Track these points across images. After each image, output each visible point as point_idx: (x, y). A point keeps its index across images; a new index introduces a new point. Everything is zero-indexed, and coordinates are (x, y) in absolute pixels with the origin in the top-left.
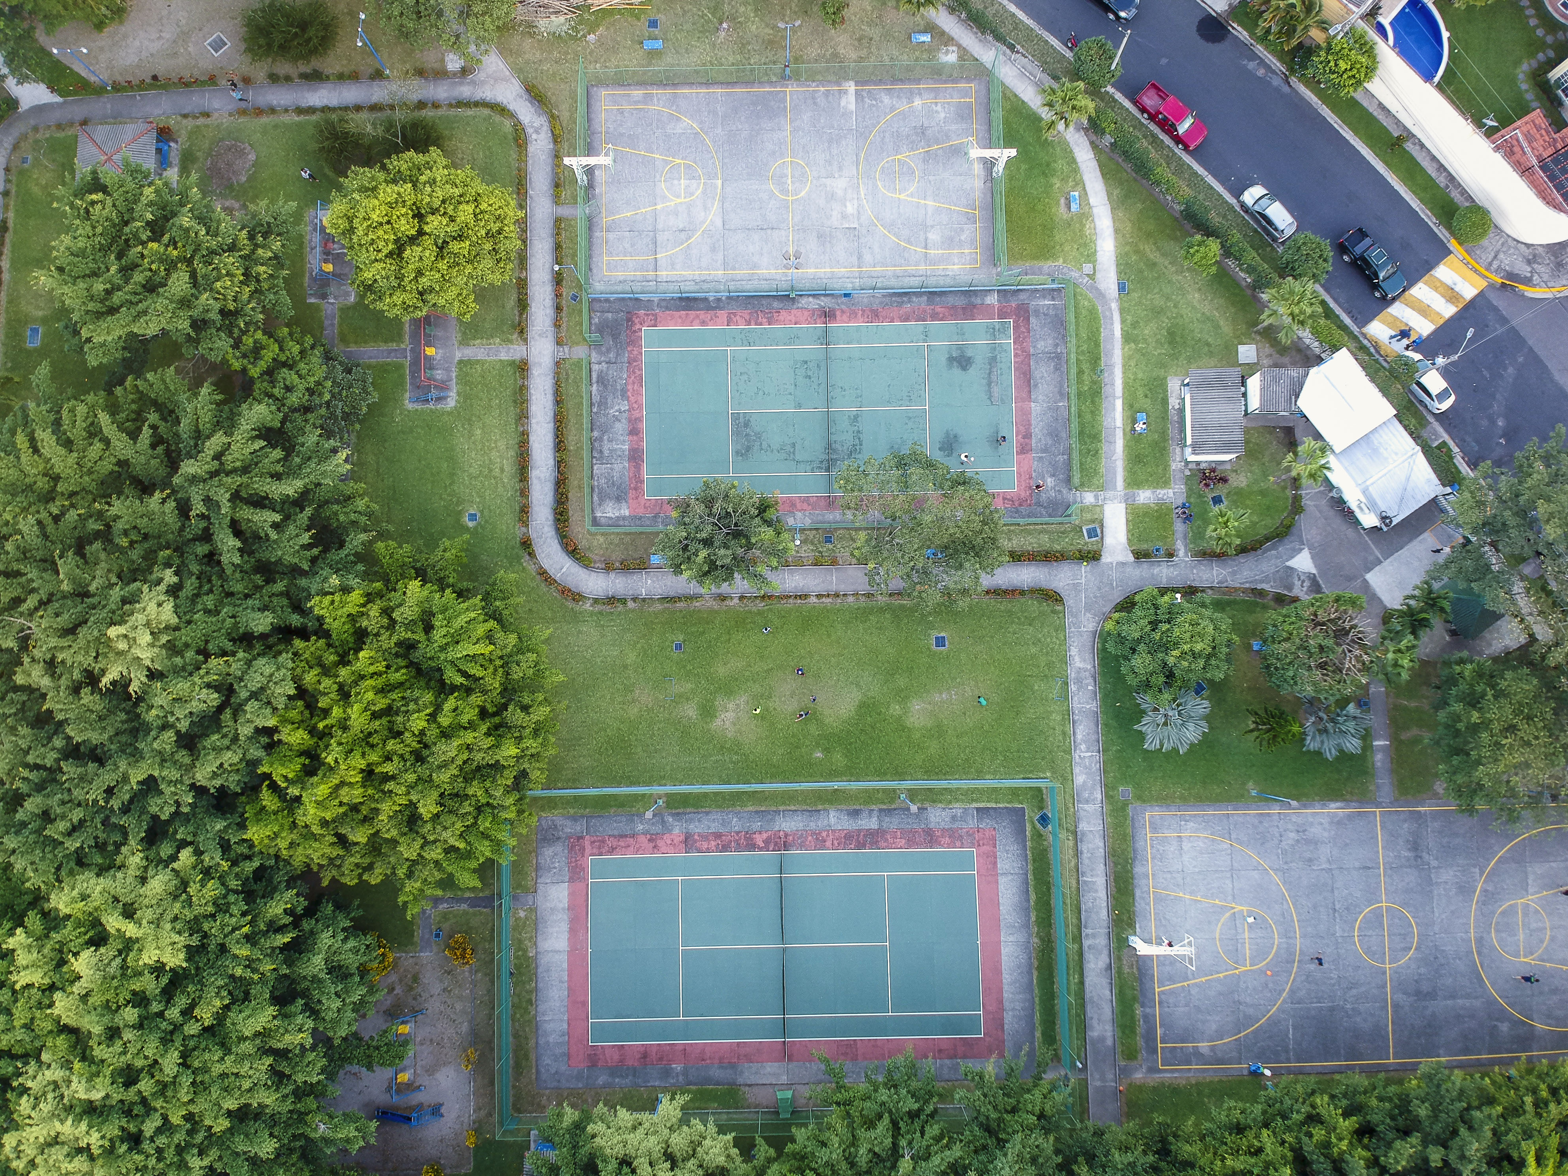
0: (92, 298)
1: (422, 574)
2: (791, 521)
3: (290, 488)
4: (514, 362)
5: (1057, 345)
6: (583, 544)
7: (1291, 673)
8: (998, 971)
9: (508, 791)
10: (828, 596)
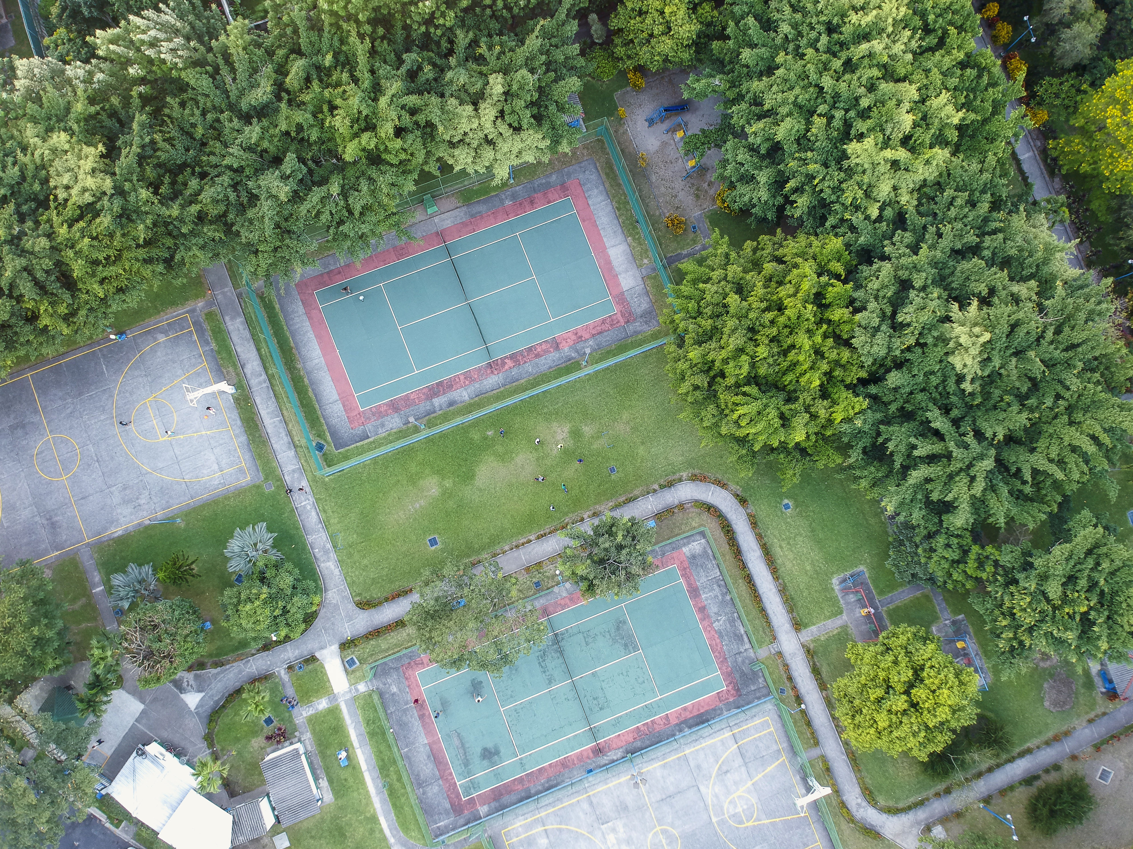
0: (1107, 555)
1: (801, 450)
2: (568, 586)
3: (916, 476)
4: (805, 627)
5: (424, 794)
6: (705, 516)
7: (176, 613)
8: (319, 337)
9: (686, 331)
10: (523, 544)
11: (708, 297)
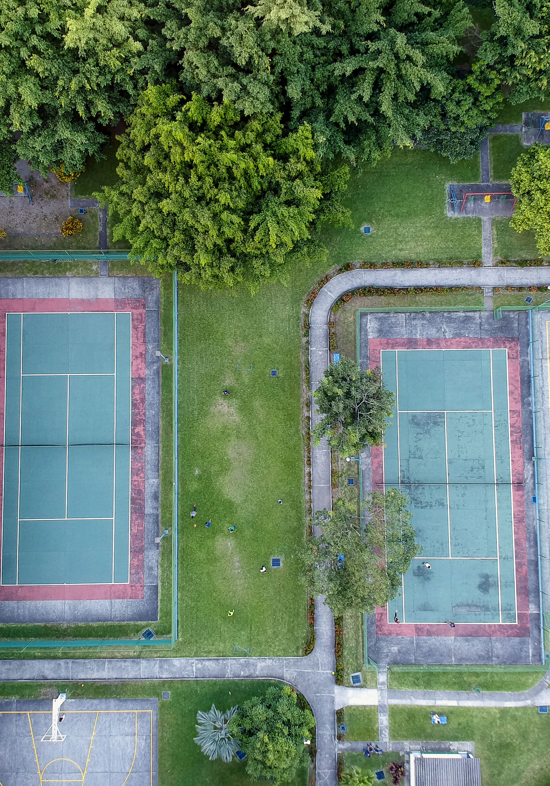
1: (326, 197)
2: (363, 455)
3: (387, 107)
4: (481, 257)
5: (498, 657)
6: (348, 306)
8: (45, 597)
9: (176, 258)
10: (310, 481)
11: (154, 226)
